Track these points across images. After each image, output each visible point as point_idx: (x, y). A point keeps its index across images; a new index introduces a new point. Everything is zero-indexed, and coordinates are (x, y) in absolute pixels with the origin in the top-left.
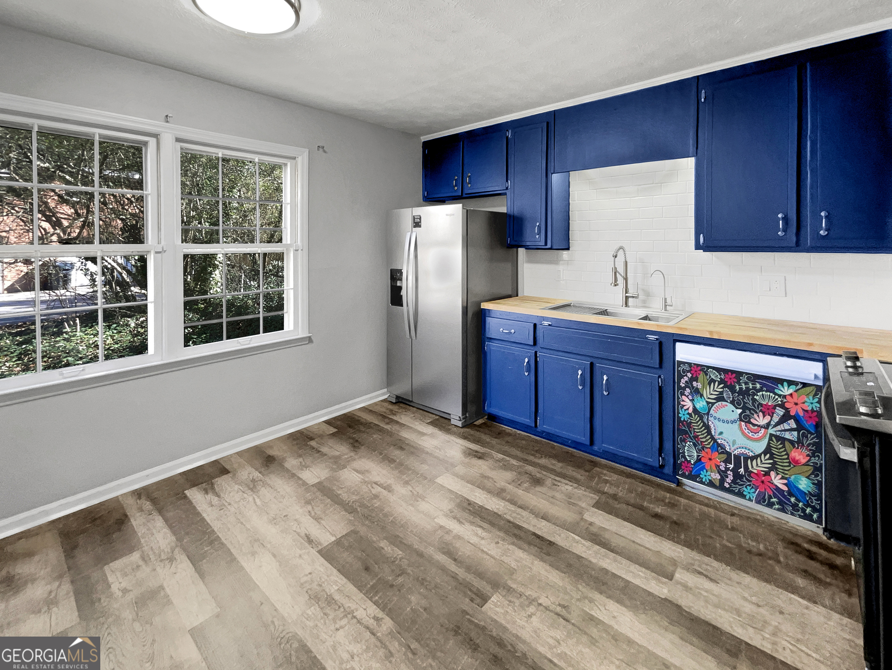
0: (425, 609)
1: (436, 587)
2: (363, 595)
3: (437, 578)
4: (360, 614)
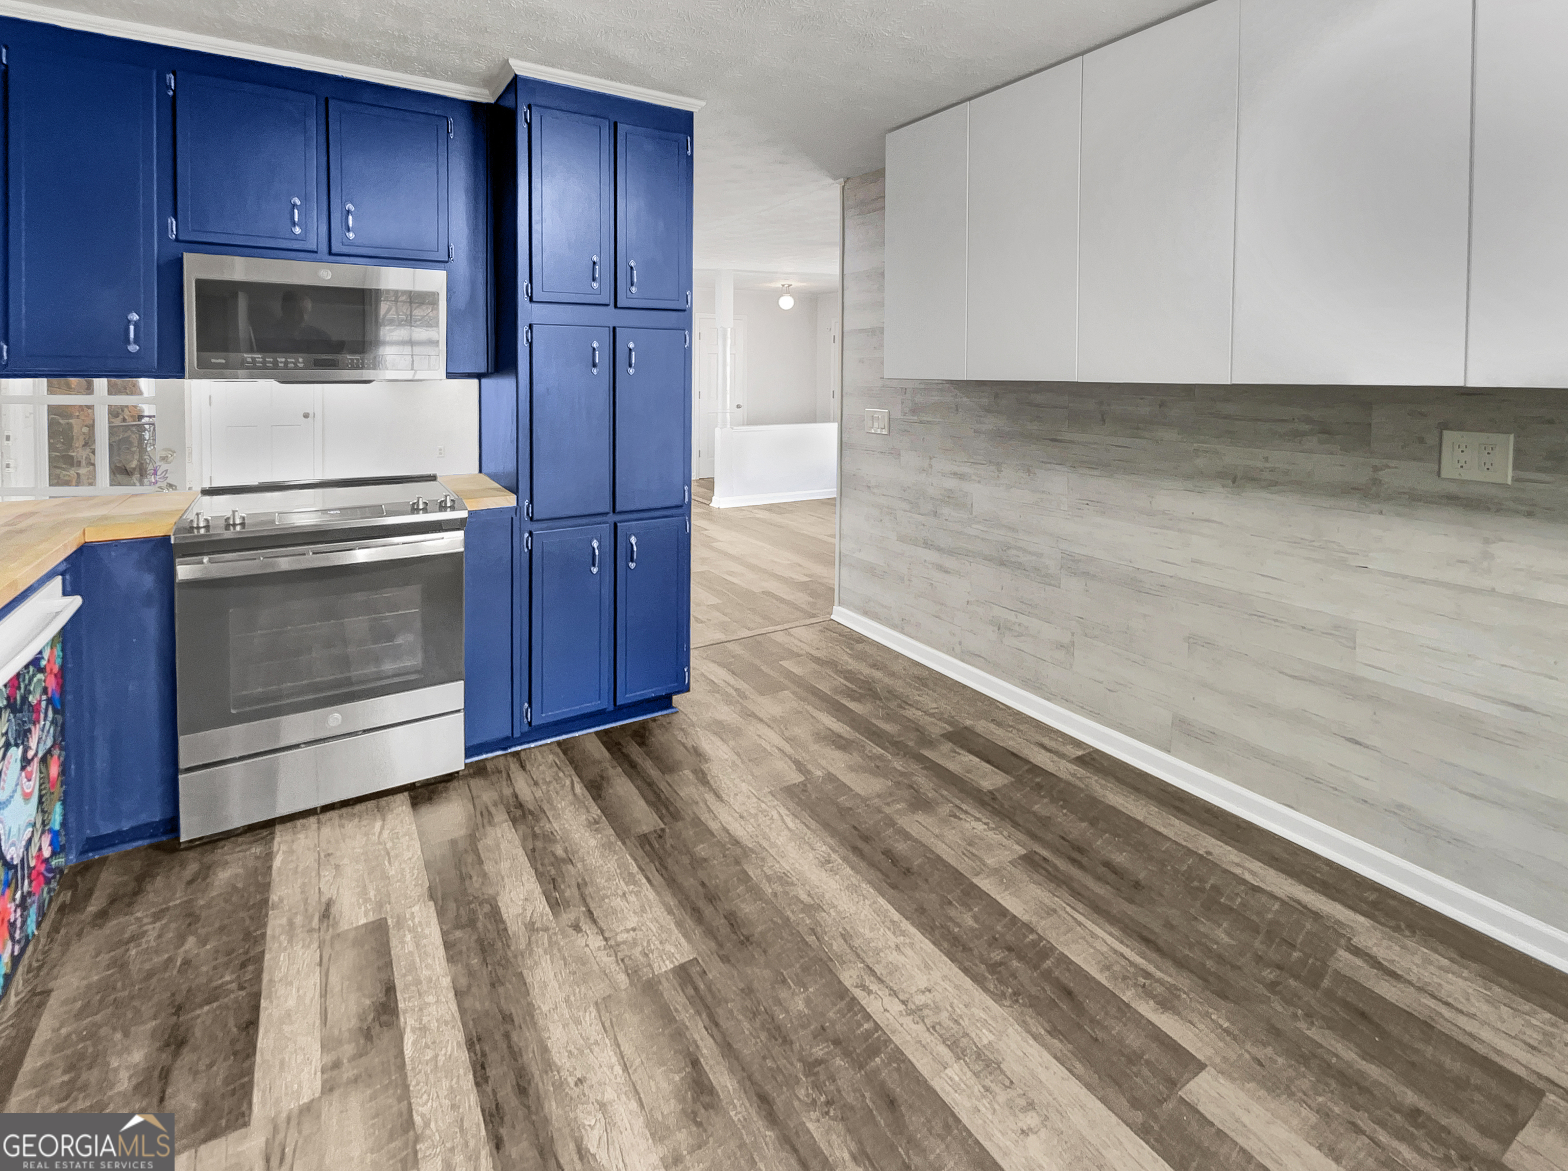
0: (784, 981)
1: (755, 1014)
2: (893, 1038)
3: (747, 1032)
4: (896, 1007)
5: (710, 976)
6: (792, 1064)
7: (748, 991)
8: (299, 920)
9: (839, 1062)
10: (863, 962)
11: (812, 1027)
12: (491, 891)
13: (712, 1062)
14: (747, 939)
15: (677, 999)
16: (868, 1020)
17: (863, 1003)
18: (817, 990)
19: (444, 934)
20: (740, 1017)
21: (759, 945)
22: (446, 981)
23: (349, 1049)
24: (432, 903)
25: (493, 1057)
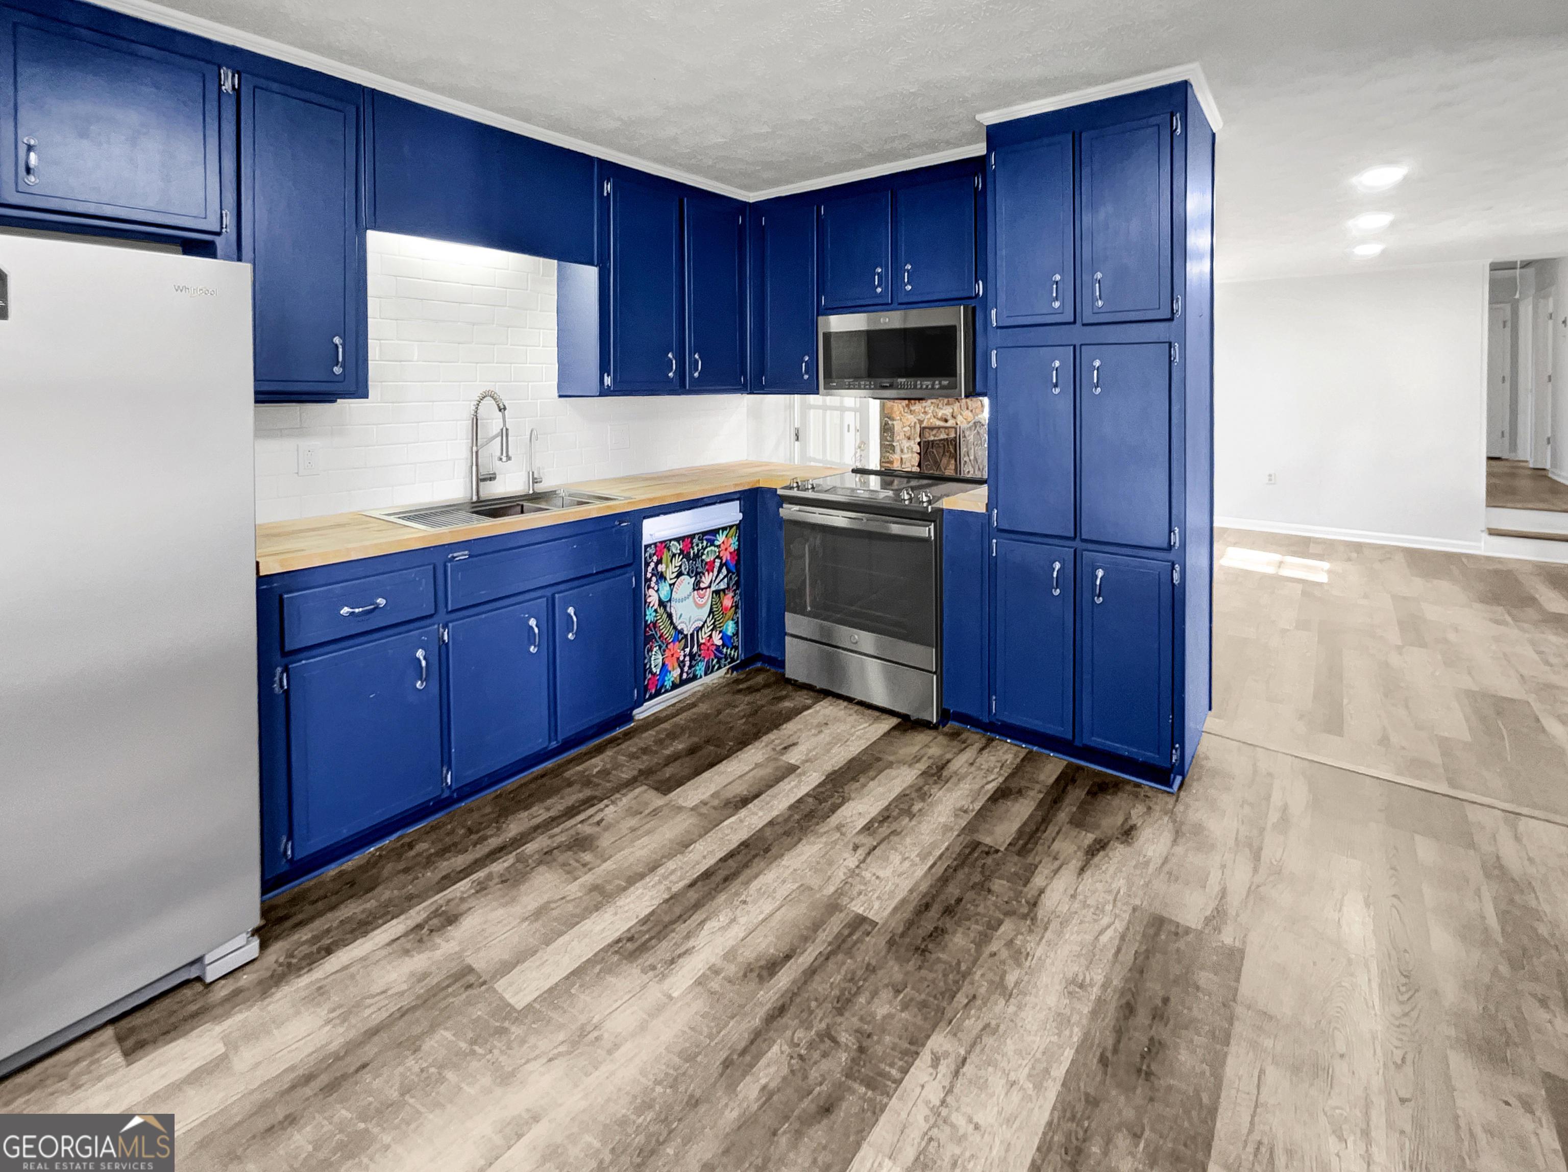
0: (899, 991)
1: (852, 980)
2: (893, 1100)
5: (867, 939)
6: (821, 1020)
7: (871, 969)
8: (777, 742)
9: (844, 1057)
10: (969, 1052)
11: (866, 1026)
12: (853, 795)
13: (794, 967)
14: (923, 951)
15: (835, 925)
16: (902, 1072)
17: (917, 1062)
18: (907, 1020)
19: (807, 795)
20: (843, 972)
21: (923, 962)
22: (775, 813)
23: (716, 802)
24: (824, 777)
25: (739, 857)
